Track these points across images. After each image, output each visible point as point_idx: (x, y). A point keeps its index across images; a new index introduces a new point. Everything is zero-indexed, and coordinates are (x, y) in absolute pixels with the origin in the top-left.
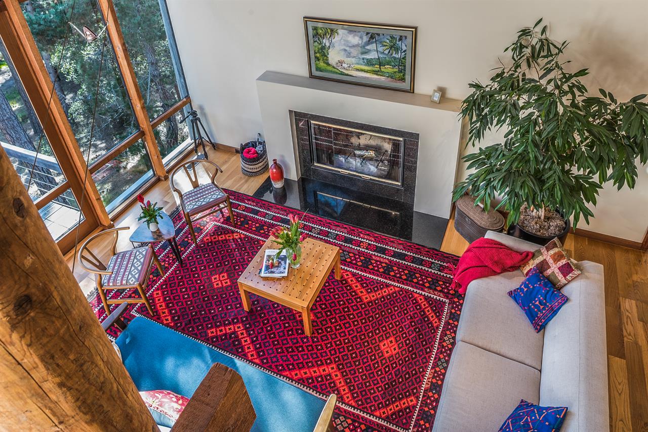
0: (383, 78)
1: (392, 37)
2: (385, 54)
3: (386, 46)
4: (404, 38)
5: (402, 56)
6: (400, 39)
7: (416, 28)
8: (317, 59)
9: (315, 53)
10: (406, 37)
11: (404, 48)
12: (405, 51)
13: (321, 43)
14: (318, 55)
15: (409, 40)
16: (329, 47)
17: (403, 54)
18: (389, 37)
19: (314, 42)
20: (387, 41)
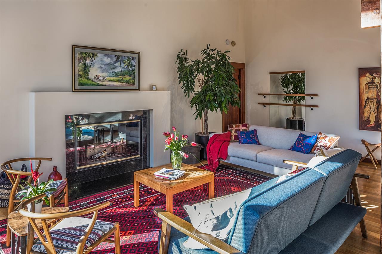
0: (123, 84)
1: (129, 58)
2: (125, 68)
3: (126, 63)
5: (134, 69)
6: (133, 59)
7: (139, 53)
8: (80, 76)
9: (79, 71)
10: (135, 58)
11: (134, 64)
12: (135, 66)
13: (84, 64)
14: (81, 73)
15: (136, 60)
16: (90, 66)
17: (134, 68)
18: (127, 58)
19: (79, 63)
20: (126, 60)
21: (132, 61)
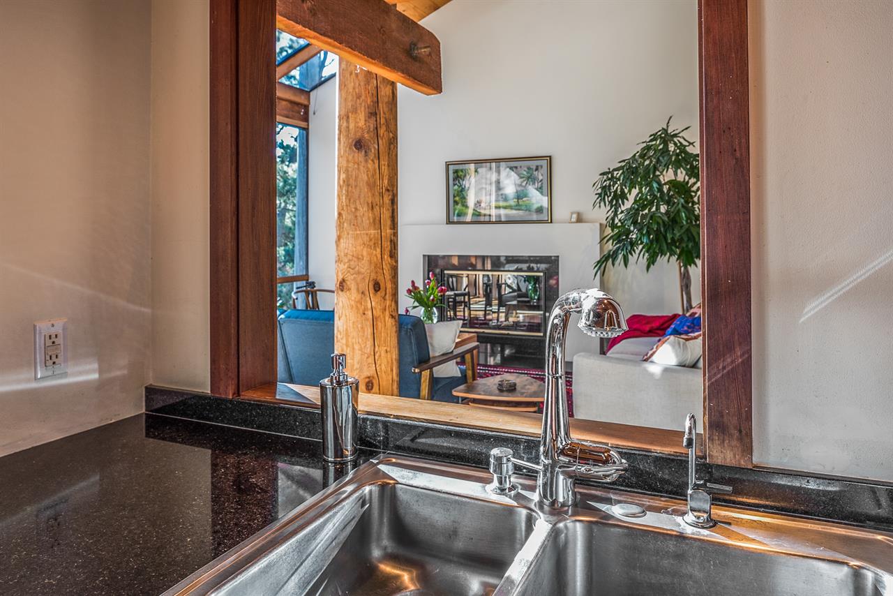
0: (521, 212)
1: (529, 168)
2: (522, 186)
3: (523, 177)
4: (540, 168)
5: (539, 186)
6: (537, 169)
7: (550, 157)
8: (456, 203)
9: (454, 197)
10: (542, 167)
11: (540, 178)
12: (541, 180)
13: (461, 186)
14: (457, 199)
15: (544, 170)
16: (469, 188)
17: (540, 184)
18: (526, 169)
19: (454, 185)
20: (525, 173)
21: (536, 173)
